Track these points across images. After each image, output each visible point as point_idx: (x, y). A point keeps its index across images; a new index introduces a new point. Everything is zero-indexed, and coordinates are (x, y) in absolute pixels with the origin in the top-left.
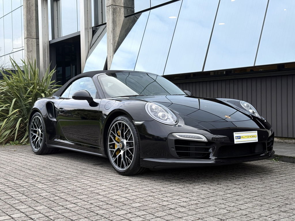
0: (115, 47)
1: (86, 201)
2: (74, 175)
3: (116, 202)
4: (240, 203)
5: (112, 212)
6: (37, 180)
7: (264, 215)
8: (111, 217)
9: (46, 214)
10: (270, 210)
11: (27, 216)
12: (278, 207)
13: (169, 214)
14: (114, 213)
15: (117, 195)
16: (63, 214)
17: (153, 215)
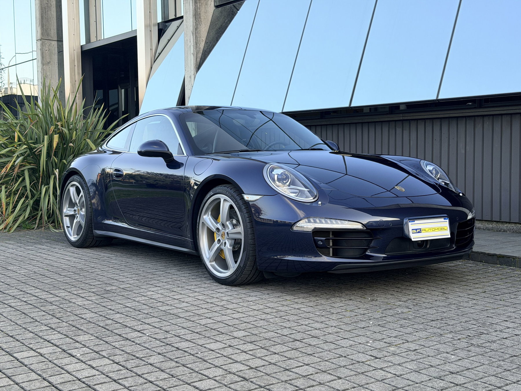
0: (199, 60)
1: (157, 327)
2: (135, 285)
3: (208, 329)
4: (407, 331)
5: (201, 346)
6: (73, 292)
7: (445, 351)
8: (200, 353)
9: (96, 349)
10: (455, 342)
11: (65, 351)
12: (467, 337)
13: (293, 349)
14: (205, 347)
15: (207, 318)
16: (123, 349)
17: (267, 350)
